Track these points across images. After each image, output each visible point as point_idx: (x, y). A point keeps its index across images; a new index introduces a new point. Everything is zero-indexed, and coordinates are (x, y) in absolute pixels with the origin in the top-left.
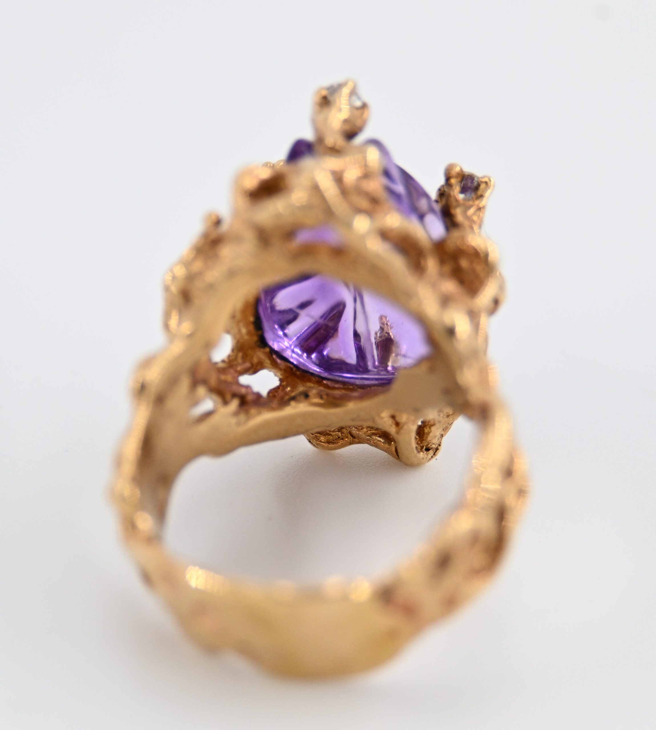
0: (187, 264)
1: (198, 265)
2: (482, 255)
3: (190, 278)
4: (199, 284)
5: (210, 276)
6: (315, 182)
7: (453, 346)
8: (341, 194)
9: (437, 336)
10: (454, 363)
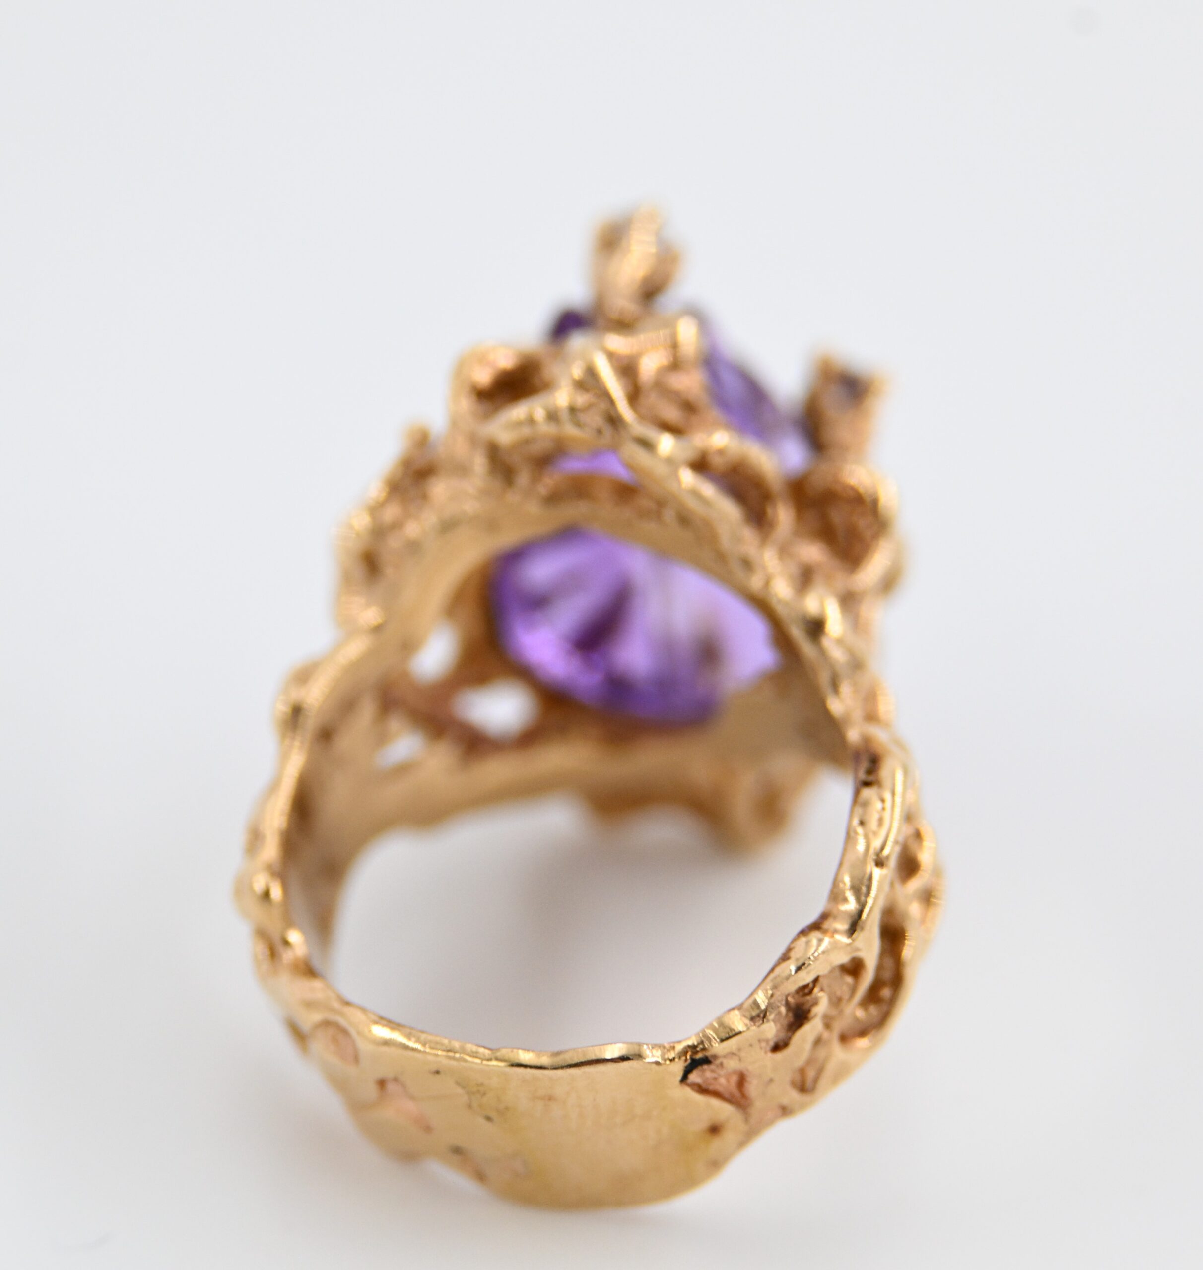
0: (375, 509)
1: (391, 513)
2: (868, 499)
3: (379, 532)
4: (394, 542)
5: (412, 529)
6: (591, 372)
7: (822, 652)
8: (634, 395)
9: (797, 633)
10: (824, 678)
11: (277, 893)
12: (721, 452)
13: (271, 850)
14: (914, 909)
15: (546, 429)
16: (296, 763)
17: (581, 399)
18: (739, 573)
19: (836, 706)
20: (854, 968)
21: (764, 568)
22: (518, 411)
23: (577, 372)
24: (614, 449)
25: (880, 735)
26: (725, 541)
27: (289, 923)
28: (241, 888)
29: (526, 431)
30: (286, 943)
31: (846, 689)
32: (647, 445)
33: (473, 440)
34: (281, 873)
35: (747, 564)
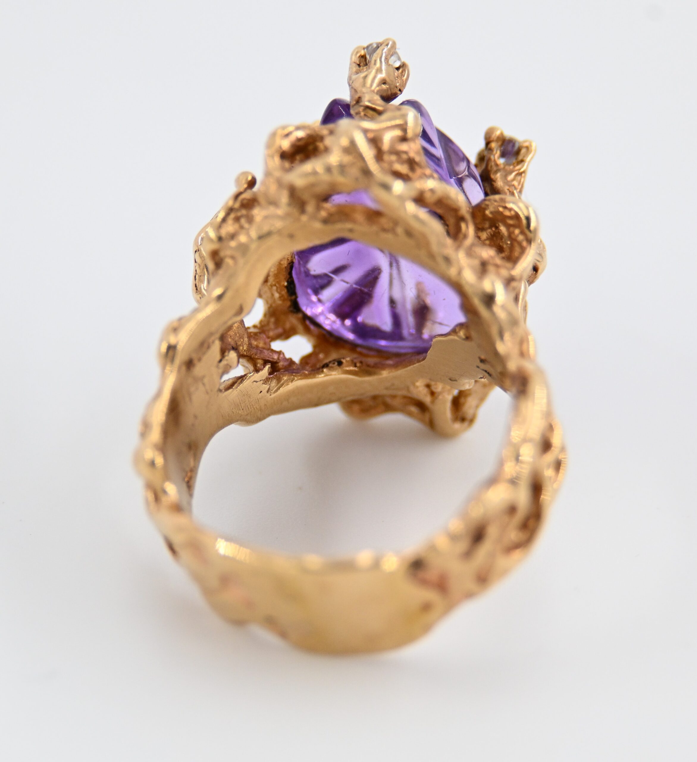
5: (243, 238)
6: (353, 143)
7: (493, 314)
8: (379, 156)
9: (477, 303)
10: (494, 331)
11: (159, 461)
12: (432, 191)
13: (156, 435)
14: (549, 473)
15: (325, 178)
16: (171, 380)
17: (347, 159)
18: (443, 265)
19: (501, 348)
20: (512, 510)
21: (458, 261)
22: (308, 167)
23: (344, 142)
24: (366, 189)
25: (528, 366)
26: (435, 248)
27: (167, 477)
28: (138, 457)
29: (311, 179)
30: (165, 492)
31: (507, 336)
32: (386, 187)
33: (280, 183)
34: (162, 448)
35: (447, 260)
